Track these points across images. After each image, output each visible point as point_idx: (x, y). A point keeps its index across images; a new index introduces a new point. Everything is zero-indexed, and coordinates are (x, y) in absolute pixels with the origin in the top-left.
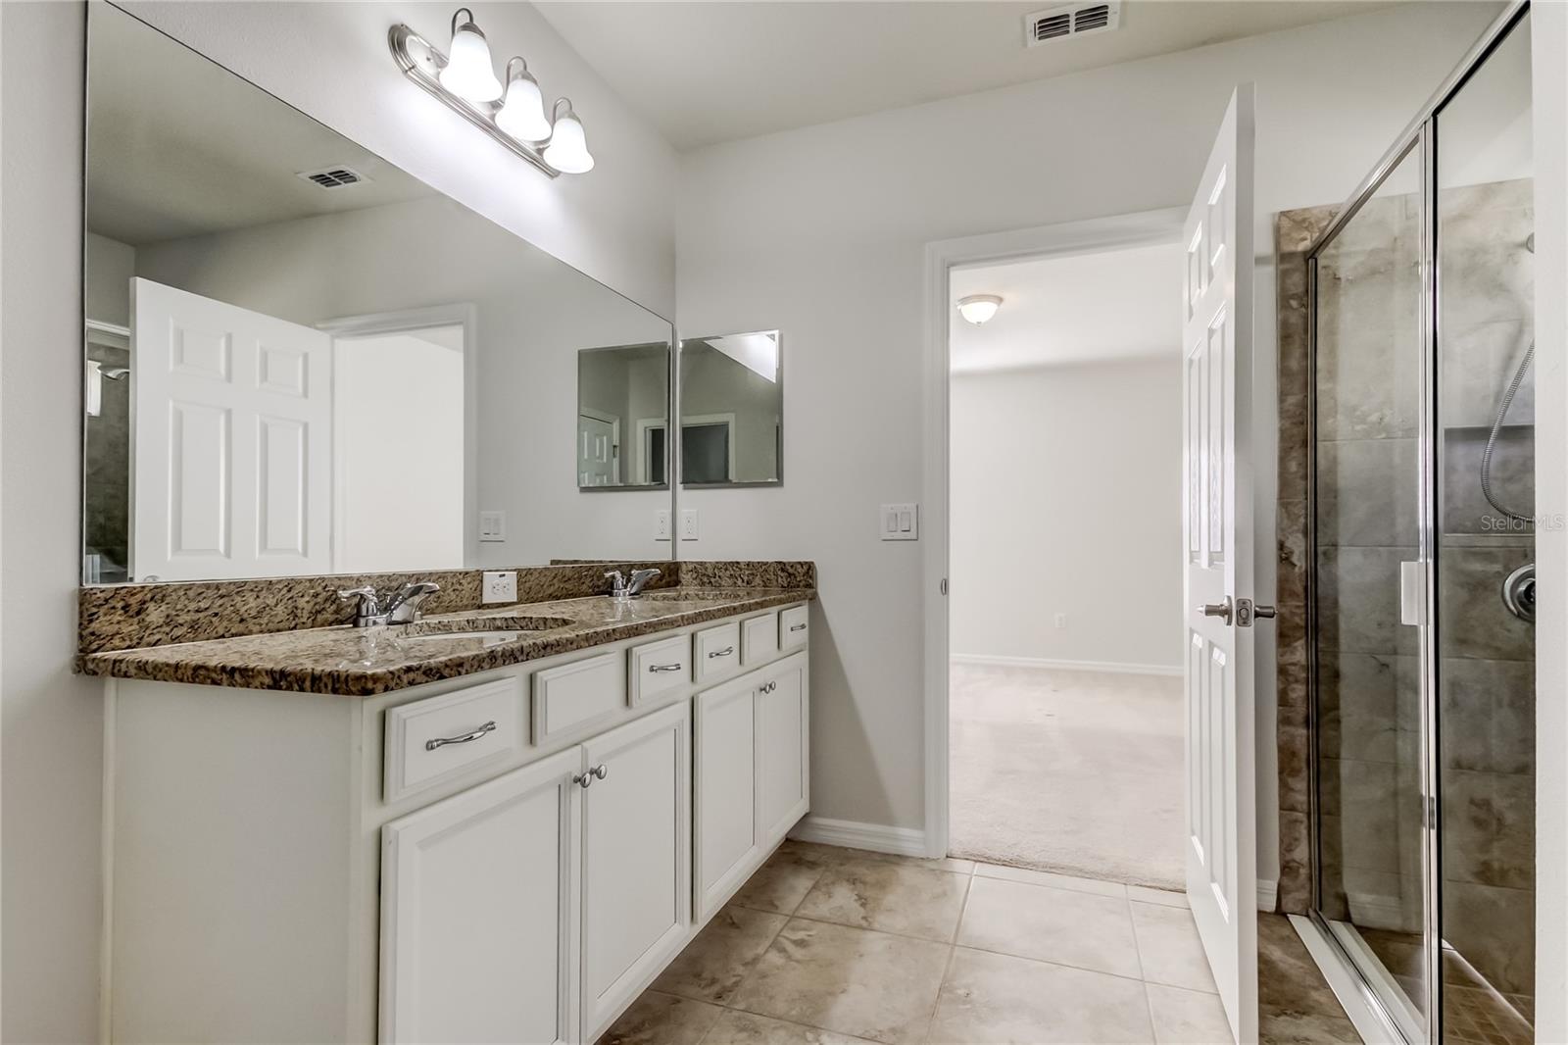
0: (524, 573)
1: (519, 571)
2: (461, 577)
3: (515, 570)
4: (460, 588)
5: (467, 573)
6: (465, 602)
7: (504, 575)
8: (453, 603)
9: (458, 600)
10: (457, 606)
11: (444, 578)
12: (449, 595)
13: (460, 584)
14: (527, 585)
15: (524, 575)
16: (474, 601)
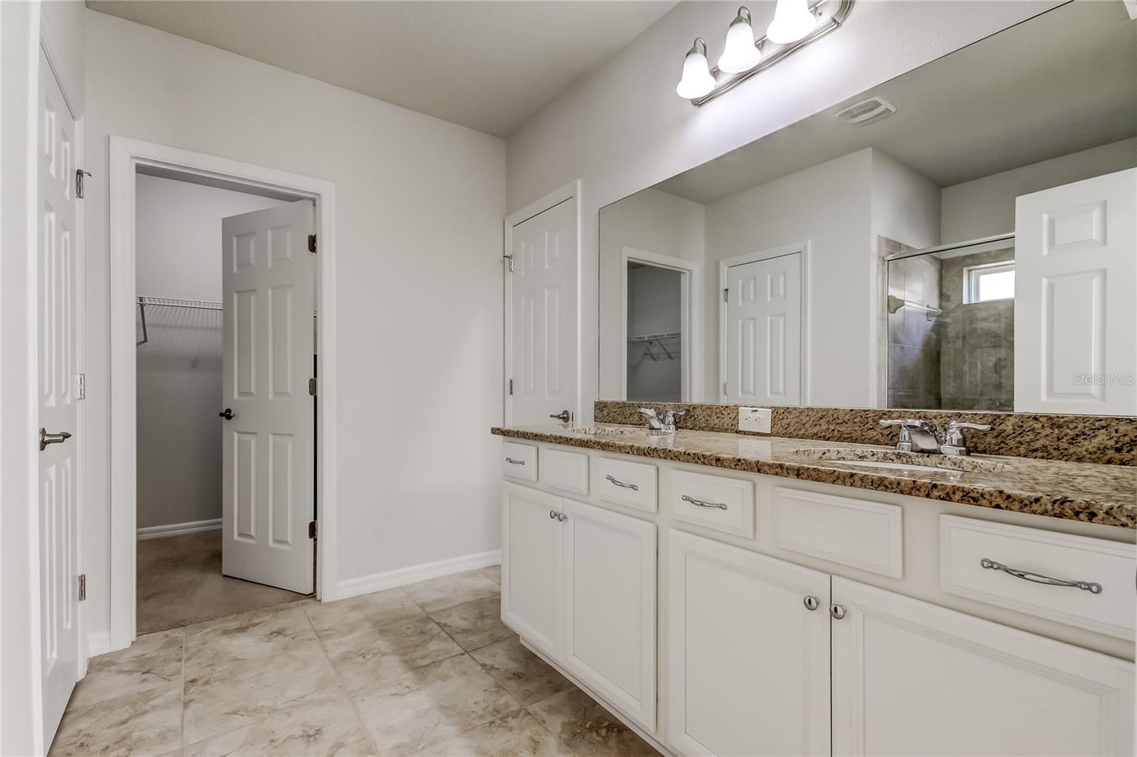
0: (782, 411)
1: (775, 410)
2: (722, 409)
3: (771, 408)
4: (722, 417)
5: (727, 407)
6: (725, 426)
7: (757, 411)
8: (717, 426)
9: (721, 424)
10: (719, 428)
11: (710, 408)
12: (713, 420)
13: (722, 414)
14: (785, 421)
15: (779, 414)
16: (733, 427)
